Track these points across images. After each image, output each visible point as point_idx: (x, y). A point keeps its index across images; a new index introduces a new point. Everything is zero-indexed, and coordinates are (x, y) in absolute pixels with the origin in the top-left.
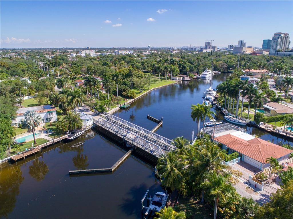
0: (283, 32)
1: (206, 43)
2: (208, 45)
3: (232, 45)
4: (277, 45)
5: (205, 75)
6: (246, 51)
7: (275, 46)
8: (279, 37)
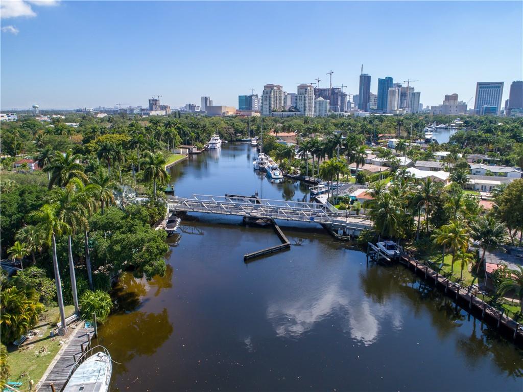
0: (275, 85)
1: (149, 100)
2: (153, 103)
3: (192, 104)
4: (270, 102)
5: (214, 145)
6: (228, 112)
7: (268, 104)
8: (271, 91)
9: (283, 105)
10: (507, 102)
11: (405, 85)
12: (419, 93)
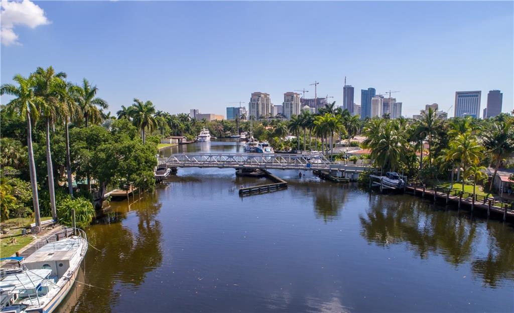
4: (258, 109)
8: (258, 98)
9: (270, 112)
10: (485, 110)
11: (387, 97)
12: (401, 104)
